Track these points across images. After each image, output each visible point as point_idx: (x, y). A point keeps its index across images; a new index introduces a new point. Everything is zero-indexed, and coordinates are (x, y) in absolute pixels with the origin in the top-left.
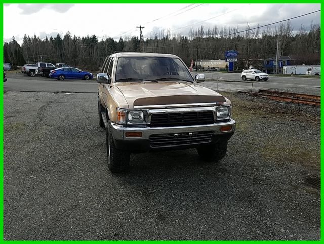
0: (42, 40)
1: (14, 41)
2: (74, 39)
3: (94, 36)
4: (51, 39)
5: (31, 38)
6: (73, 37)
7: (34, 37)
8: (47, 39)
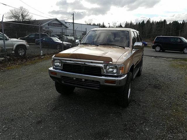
0: (134, 24)
1: (121, 25)
2: (152, 23)
3: (165, 20)
4: (139, 23)
5: (129, 23)
6: (151, 22)
7: (130, 23)
8: (137, 23)
